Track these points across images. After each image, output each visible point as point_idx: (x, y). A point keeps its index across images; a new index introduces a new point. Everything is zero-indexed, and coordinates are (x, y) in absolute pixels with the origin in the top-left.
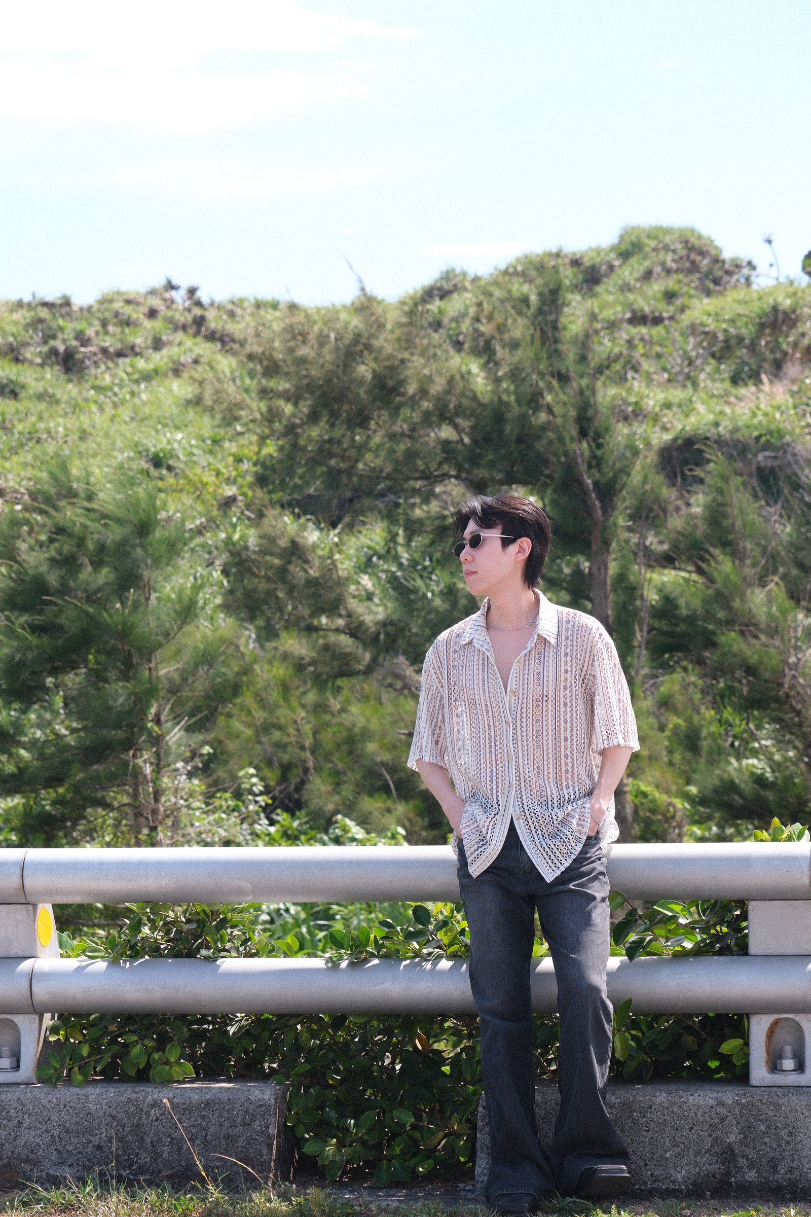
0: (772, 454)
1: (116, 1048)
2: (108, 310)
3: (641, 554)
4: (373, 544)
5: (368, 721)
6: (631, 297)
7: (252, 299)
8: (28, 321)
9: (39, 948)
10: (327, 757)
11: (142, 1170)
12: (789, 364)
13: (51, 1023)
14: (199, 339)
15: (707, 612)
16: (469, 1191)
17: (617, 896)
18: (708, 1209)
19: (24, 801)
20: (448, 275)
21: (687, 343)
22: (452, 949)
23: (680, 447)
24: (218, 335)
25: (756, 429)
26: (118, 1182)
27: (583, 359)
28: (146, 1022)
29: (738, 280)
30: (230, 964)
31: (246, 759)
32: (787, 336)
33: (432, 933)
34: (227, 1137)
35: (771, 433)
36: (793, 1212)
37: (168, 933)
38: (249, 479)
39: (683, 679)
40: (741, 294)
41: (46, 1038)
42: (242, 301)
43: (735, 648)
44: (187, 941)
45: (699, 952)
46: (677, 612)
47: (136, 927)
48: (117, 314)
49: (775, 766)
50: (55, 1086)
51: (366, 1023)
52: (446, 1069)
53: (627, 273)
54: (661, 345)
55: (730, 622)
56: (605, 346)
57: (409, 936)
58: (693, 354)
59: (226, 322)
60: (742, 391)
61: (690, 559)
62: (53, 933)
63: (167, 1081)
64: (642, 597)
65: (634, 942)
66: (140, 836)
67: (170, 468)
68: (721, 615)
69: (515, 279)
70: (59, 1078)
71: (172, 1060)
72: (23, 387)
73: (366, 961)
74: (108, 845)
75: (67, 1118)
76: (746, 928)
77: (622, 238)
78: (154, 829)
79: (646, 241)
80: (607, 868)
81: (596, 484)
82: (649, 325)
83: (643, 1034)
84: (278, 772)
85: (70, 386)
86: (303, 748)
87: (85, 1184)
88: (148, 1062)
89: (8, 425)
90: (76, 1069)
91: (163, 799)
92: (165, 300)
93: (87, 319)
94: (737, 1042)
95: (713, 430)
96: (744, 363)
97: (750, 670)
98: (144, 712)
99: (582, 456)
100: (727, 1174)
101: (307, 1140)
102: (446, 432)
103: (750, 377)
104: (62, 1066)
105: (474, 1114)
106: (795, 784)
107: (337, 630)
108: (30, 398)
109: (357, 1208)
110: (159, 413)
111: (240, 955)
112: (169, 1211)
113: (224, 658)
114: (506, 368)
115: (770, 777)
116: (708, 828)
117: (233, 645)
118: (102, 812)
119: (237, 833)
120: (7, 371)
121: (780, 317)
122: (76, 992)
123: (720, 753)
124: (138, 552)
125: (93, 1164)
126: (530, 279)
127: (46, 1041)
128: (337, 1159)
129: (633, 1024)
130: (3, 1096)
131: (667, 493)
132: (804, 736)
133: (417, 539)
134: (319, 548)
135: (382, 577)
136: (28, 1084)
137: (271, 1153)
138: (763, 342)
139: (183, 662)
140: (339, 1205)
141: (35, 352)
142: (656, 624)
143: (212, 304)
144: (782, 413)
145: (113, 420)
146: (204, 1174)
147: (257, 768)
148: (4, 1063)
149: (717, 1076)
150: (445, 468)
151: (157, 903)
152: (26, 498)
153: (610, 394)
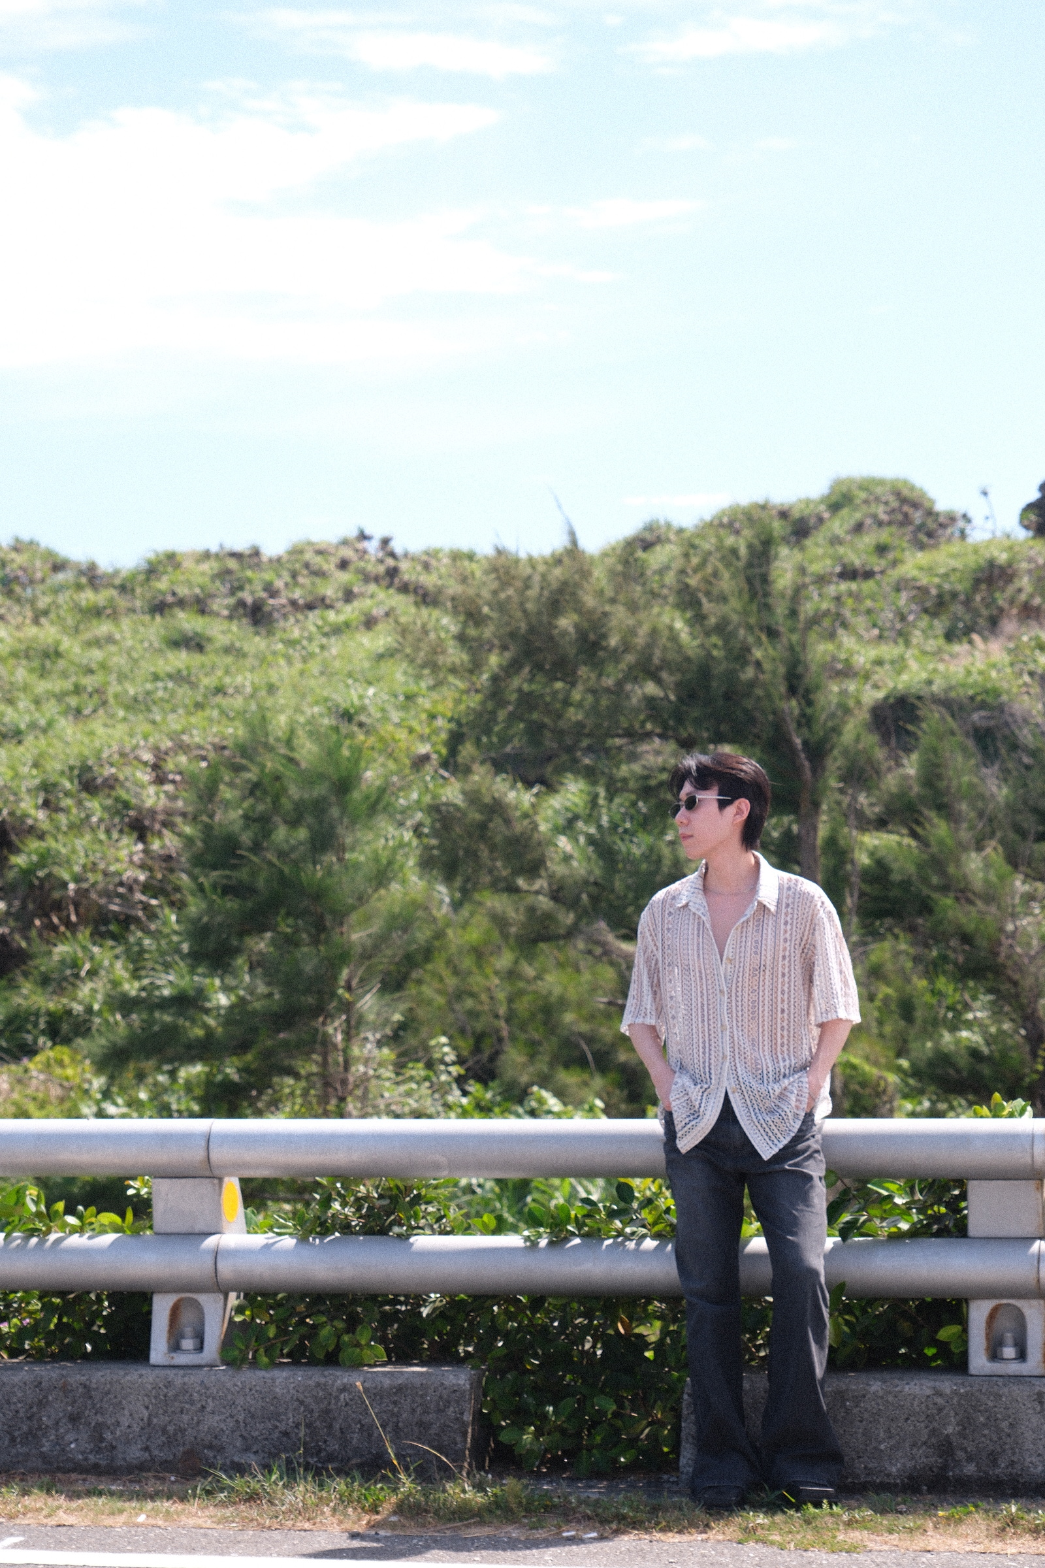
0: (988, 714)
1: (303, 1330)
2: (297, 561)
3: (853, 816)
4: (572, 805)
5: (565, 988)
6: (841, 550)
7: (447, 551)
8: (215, 572)
9: (224, 1225)
10: (523, 1027)
11: (331, 1458)
12: (1006, 620)
13: (237, 1302)
14: (392, 591)
15: (922, 876)
16: (673, 1483)
17: (833, 1174)
18: (925, 1505)
19: (207, 1069)
20: (650, 528)
21: (898, 598)
22: (656, 1228)
23: (892, 706)
24: (411, 587)
25: (972, 687)
26: (305, 1470)
27: (794, 614)
28: (336, 1302)
29: (952, 534)
30: (423, 1241)
31: (438, 1029)
32: (1003, 591)
33: (636, 1211)
34: (420, 1424)
35: (987, 692)
36: (1014, 1509)
37: (359, 1209)
38: (444, 737)
39: (893, 948)
40: (955, 548)
41: (231, 1318)
42: (436, 552)
43: (950, 915)
44: (380, 1217)
45: (915, 1233)
46: (890, 877)
47: (326, 1202)
48: (307, 565)
49: (991, 1040)
50: (239, 1368)
51: (565, 1305)
52: (649, 1354)
53: (837, 525)
54: (874, 600)
55: (945, 889)
56: (814, 601)
57: (612, 1214)
58: (905, 611)
59: (419, 574)
60: (957, 648)
61: (905, 823)
62: (240, 1209)
63: (357, 1365)
64: (852, 862)
65: (847, 1223)
66: (328, 1107)
67: (361, 725)
68: (935, 880)
69: (722, 531)
70: (244, 1360)
71: (363, 1342)
72: (209, 640)
73: (566, 1240)
75: (253, 1402)
76: (966, 1208)
77: (832, 488)
78: (342, 1099)
79: (859, 493)
80: (822, 1145)
81: (805, 743)
82: (859, 580)
83: (857, 1318)
84: (471, 1041)
85: (257, 639)
86: (497, 1016)
87: (270, 1472)
88: (338, 1344)
89: (193, 679)
90: (262, 1351)
91: (353, 1069)
92: (357, 551)
93: (276, 570)
94: (956, 1329)
95: (927, 689)
96: (959, 619)
97: (966, 938)
98: (335, 978)
99: (792, 713)
100: (945, 1468)
101: (503, 1428)
102: (651, 688)
103: (964, 633)
104: (247, 1347)
105: (679, 1400)
106: (1011, 1057)
107: (537, 893)
108: (216, 651)
109: (556, 1500)
110: (349, 668)
111: (434, 1232)
112: (359, 1501)
113: (418, 923)
114: (713, 620)
115: (985, 1050)
116: (920, 1103)
117: (426, 908)
118: (290, 1081)
119: (429, 1105)
120: (193, 623)
121: (996, 572)
122: (263, 1270)
123: (934, 1024)
124: (335, 812)
125: (280, 1451)
126: (737, 532)
127: (231, 1321)
128: (535, 1448)
129: (848, 1309)
130: (186, 1379)
131: (880, 754)
132: (1021, 1008)
133: (617, 800)
134: (516, 808)
135: (582, 840)
136: (212, 1366)
137: (465, 1441)
138: (978, 598)
139: (375, 927)
140: (536, 1497)
141: (222, 604)
142: (867, 889)
143: (406, 555)
144: (999, 671)
145: (302, 673)
146: (395, 1462)
147: (450, 1038)
148: (188, 1344)
149: (934, 1364)
150: (649, 726)
151: (348, 1177)
152: (212, 755)
153: (820, 650)
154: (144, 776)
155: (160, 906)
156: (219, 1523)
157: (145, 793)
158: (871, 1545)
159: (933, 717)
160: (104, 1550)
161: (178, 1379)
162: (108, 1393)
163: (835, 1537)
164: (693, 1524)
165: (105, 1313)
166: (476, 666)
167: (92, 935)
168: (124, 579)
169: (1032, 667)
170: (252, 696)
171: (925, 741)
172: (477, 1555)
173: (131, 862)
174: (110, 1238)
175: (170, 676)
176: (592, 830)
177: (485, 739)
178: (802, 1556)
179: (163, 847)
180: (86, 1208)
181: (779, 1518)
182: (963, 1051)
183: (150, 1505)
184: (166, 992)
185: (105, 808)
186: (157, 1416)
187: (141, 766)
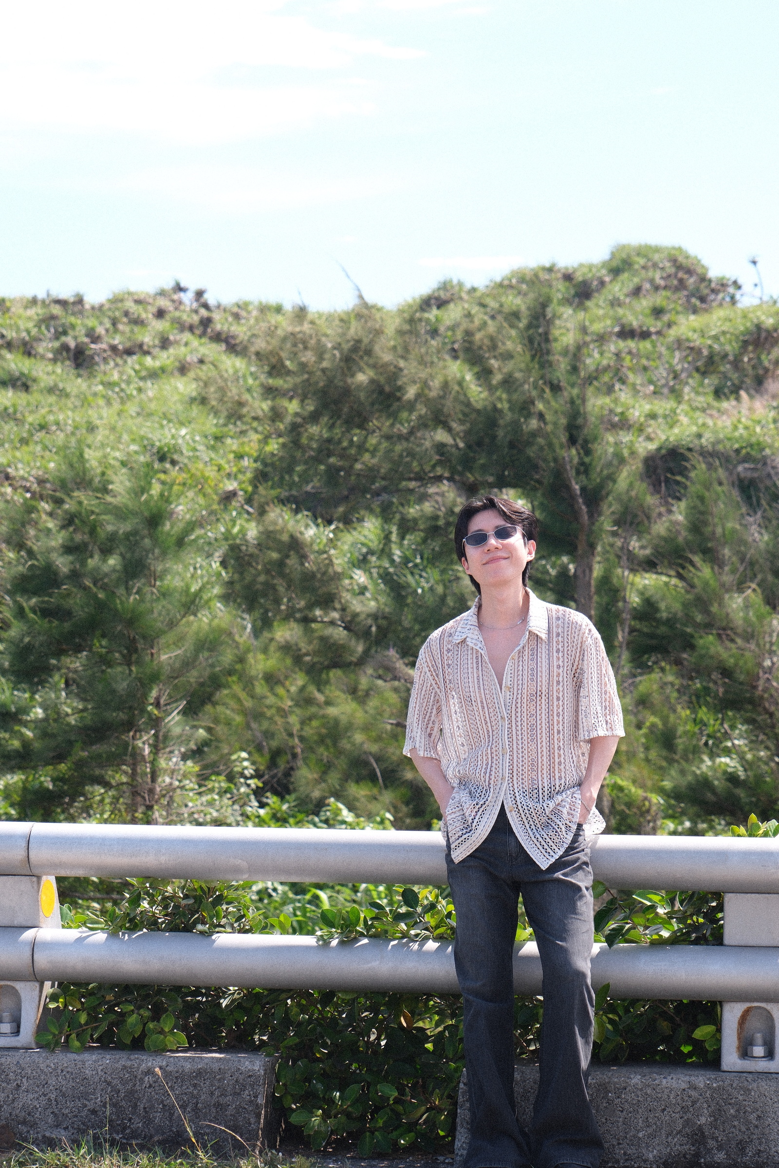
0: (752, 466)
1: (112, 1017)
2: (118, 309)
3: (625, 558)
4: (366, 541)
6: (620, 311)
7: (256, 303)
8: (41, 317)
9: (42, 919)
11: (134, 1135)
12: (770, 380)
13: (51, 991)
14: (205, 340)
15: (687, 615)
16: (448, 1164)
17: (600, 885)
19: (23, 777)
20: (445, 286)
21: (673, 357)
22: (438, 931)
23: (663, 456)
24: (224, 336)
25: (737, 441)
26: (111, 1146)
27: (575, 369)
28: (143, 992)
29: (723, 299)
30: (225, 939)
31: (237, 745)
32: (769, 354)
33: (420, 915)
34: (218, 1105)
35: (751, 446)
37: (166, 907)
38: (249, 475)
39: (661, 679)
40: (726, 312)
41: (45, 1005)
42: (247, 304)
43: (712, 651)
44: (184, 915)
45: (675, 941)
46: (658, 615)
47: (136, 901)
48: (126, 314)
49: (747, 766)
50: (53, 1051)
51: (354, 1000)
52: (429, 1046)
53: (617, 289)
54: (648, 359)
55: (708, 626)
56: (593, 359)
57: (398, 917)
58: (679, 367)
59: (231, 324)
60: (725, 405)
61: (671, 565)
62: (57, 904)
63: (161, 1050)
64: (625, 601)
65: (613, 929)
66: (137, 815)
67: (174, 463)
68: (699, 618)
69: (510, 292)
70: (57, 1043)
71: (167, 1030)
72: (35, 380)
73: (356, 940)
74: (106, 821)
75: (64, 1083)
76: (722, 919)
77: (613, 255)
78: (150, 808)
79: (637, 259)
80: (591, 859)
81: (583, 489)
82: (636, 339)
83: (620, 1018)
84: (268, 756)
85: (79, 380)
86: (291, 735)
87: (79, 1146)
88: (143, 1030)
89: (19, 416)
90: (74, 1036)
91: (160, 780)
92: (173, 301)
93: (98, 318)
94: (710, 1028)
95: (696, 442)
96: (727, 378)
97: (726, 672)
98: (145, 696)
99: (571, 462)
100: (697, 1155)
101: (293, 1110)
102: (441, 436)
103: (731, 392)
104: (61, 1033)
105: (456, 1089)
106: (765, 782)
107: (333, 623)
108: (41, 391)
110: (164, 409)
111: (234, 931)
113: (222, 647)
114: (499, 377)
115: (742, 776)
116: (682, 823)
117: (230, 634)
118: (101, 790)
119: (228, 814)
120: (20, 364)
121: (763, 335)
122: (75, 962)
123: (695, 751)
124: (147, 543)
125: (88, 1128)
126: (522, 293)
127: (46, 1008)
128: (322, 1129)
129: (610, 1009)
130: (3, 1060)
131: (651, 500)
132: (776, 737)
133: (408, 537)
134: (313, 544)
135: (375, 573)
136: (27, 1048)
137: (259, 1122)
138: (746, 359)
139: (184, 649)
141: (46, 348)
142: (638, 625)
143: (218, 307)
144: (763, 427)
145: (120, 414)
146: (193, 1140)
147: (249, 753)
148: (6, 1028)
149: (689, 1061)
150: (438, 471)
151: (156, 878)
152: (35, 486)
153: (598, 404)
159: (700, 468)
166: (277, 414)
170: (73, 432)
171: (693, 490)
176: (385, 564)
177: (287, 478)
182: (721, 776)
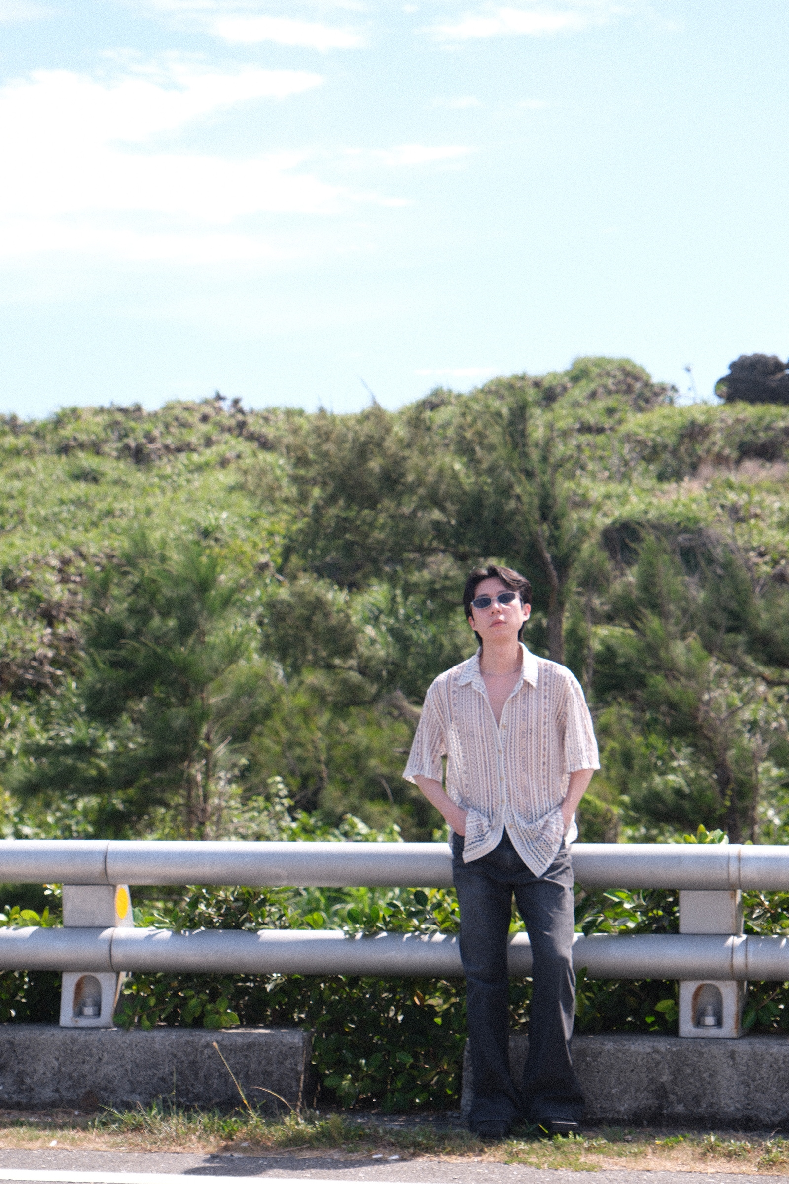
0: (690, 536)
1: (176, 1000)
2: (169, 415)
3: (588, 613)
4: (376, 602)
5: (371, 740)
6: (580, 412)
7: (283, 408)
8: (107, 423)
9: (117, 920)
10: (339, 770)
11: (197, 1098)
12: (703, 466)
13: (126, 979)
14: (241, 439)
15: (640, 659)
16: (455, 1118)
18: (646, 1135)
19: (99, 800)
20: (437, 393)
21: (623, 448)
22: (444, 926)
23: (618, 529)
24: (255, 436)
25: (677, 515)
26: (177, 1107)
27: (545, 458)
28: (201, 979)
29: (663, 400)
30: (268, 934)
31: (274, 770)
32: (701, 444)
33: (429, 912)
34: (265, 1073)
35: (688, 519)
36: (712, 1139)
37: (219, 909)
38: (279, 550)
39: (618, 712)
40: (666, 411)
41: (121, 992)
42: (276, 409)
43: (660, 688)
44: (235, 915)
45: (640, 930)
46: (617, 660)
47: (194, 904)
48: (177, 419)
49: (690, 782)
50: (128, 1030)
51: (375, 983)
52: (438, 1020)
53: (577, 393)
54: (603, 450)
55: (657, 668)
56: (560, 449)
57: (411, 915)
58: (628, 457)
59: (261, 426)
60: (666, 486)
61: (627, 619)
62: (129, 908)
63: (217, 1027)
64: (588, 647)
65: (588, 922)
67: (216, 540)
68: (650, 662)
69: (490, 397)
70: (131, 1023)
71: (222, 1010)
72: (103, 474)
73: (376, 933)
75: (138, 1055)
76: (678, 911)
78: (202, 824)
79: (593, 369)
81: (554, 558)
82: (594, 434)
83: (595, 994)
84: (299, 780)
85: (139, 474)
86: (319, 761)
87: (151, 1108)
88: (202, 1012)
89: (90, 504)
90: (145, 1017)
91: (210, 801)
92: (215, 408)
93: (153, 422)
94: (669, 1003)
95: (644, 517)
96: (668, 465)
97: (673, 706)
98: (197, 731)
99: (543, 534)
100: (660, 1107)
101: (327, 1076)
102: (437, 515)
103: (672, 476)
104: (134, 1014)
105: (461, 1056)
106: (706, 795)
107: (350, 668)
108: (108, 483)
109: (367, 1131)
110: (208, 497)
111: (276, 927)
112: (218, 1131)
113: (260, 691)
114: (485, 465)
115: (687, 790)
116: (638, 830)
117: (266, 679)
118: (162, 810)
119: (267, 829)
120: (90, 461)
121: (697, 429)
122: (146, 955)
123: (648, 770)
124: (197, 606)
125: (158, 1093)
126: (502, 397)
127: (122, 994)
128: (352, 1091)
129: (588, 987)
130: (87, 1038)
131: (609, 566)
132: (714, 758)
133: (411, 598)
134: (333, 604)
135: (384, 628)
136: (107, 1028)
137: (299, 1086)
138: (682, 449)
139: (229, 693)
140: (353, 1128)
141: (112, 448)
142: (599, 668)
143: (252, 412)
144: (698, 504)
145: (172, 501)
146: (245, 1102)
147: (284, 777)
148: (89, 1011)
149: (652, 1029)
150: (435, 544)
151: (210, 885)
152: (104, 561)
153: (565, 487)
154: (52, 577)
155: (65, 676)
156: (112, 1147)
157: (52, 590)
158: (605, 1166)
159: (650, 538)
160: (25, 1168)
161: (81, 1037)
162: (27, 1048)
163: (578, 1160)
164: (471, 1150)
165: (25, 987)
166: (303, 498)
167: (12, 698)
168: (39, 427)
169: (723, 501)
170: (135, 517)
171: (643, 556)
172: (308, 1173)
173: (42, 643)
174: (30, 930)
175: (72, 502)
176: (392, 621)
177: (310, 551)
178: (553, 1174)
179: (67, 631)
180: (12, 907)
181: (536, 1145)
182: (669, 792)
183: (59, 1133)
184: (68, 741)
185: (22, 601)
186: (65, 1065)
187: (50, 570)
